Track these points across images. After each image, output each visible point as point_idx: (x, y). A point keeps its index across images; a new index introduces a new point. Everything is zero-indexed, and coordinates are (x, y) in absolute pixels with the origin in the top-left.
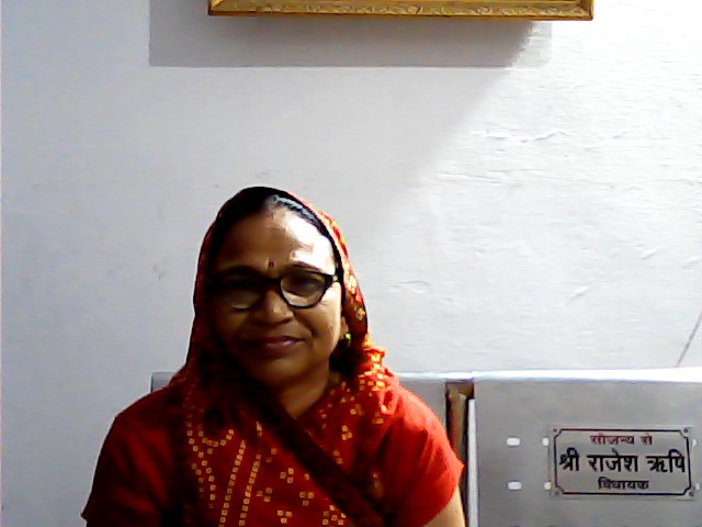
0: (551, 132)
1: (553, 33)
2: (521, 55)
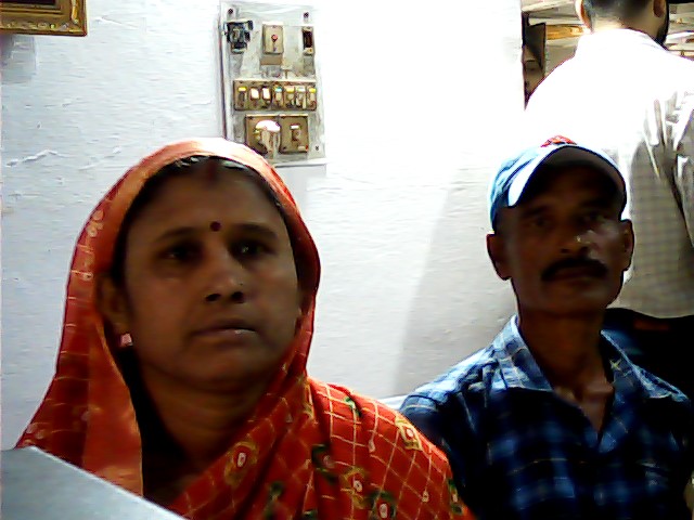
0: (42, 153)
1: (37, 47)
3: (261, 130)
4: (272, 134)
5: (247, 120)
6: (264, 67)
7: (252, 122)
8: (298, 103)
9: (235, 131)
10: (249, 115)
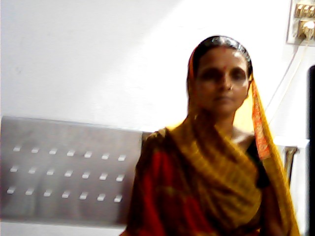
3: (305, 28)
4: (309, 30)
5: (300, 22)
7: (302, 23)
9: (294, 26)
10: (301, 20)
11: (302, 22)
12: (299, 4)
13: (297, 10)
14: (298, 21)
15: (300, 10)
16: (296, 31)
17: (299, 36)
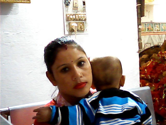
0: (20, 32)
1: (19, 6)
2: (11, 12)
3: (73, 26)
4: (75, 27)
6: (73, 10)
8: (82, 19)
9: (67, 26)
10: (70, 22)
11: (70, 23)
12: (67, 13)
13: (67, 17)
14: (68, 23)
15: (68, 17)
16: (68, 28)
17: (70, 30)
